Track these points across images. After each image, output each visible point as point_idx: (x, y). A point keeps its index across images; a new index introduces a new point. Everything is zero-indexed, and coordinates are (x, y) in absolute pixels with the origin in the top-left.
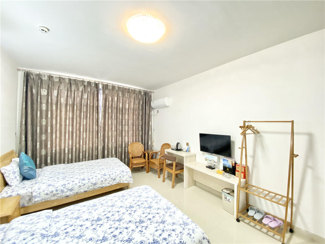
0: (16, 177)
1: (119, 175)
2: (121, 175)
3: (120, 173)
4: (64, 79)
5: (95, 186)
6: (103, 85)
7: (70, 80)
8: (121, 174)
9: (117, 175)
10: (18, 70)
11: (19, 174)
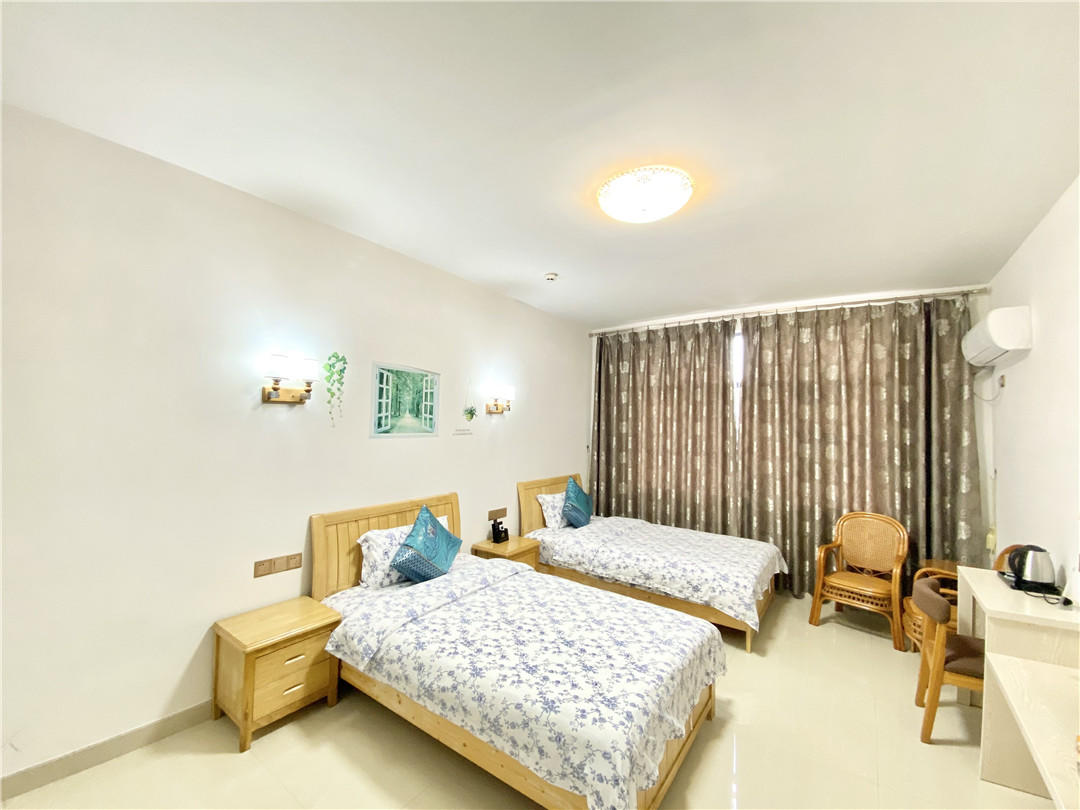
0: (555, 516)
1: (711, 584)
2: (715, 585)
3: (714, 580)
4: (654, 332)
5: (648, 581)
6: (745, 322)
7: (666, 330)
8: (716, 583)
9: (703, 580)
10: (591, 335)
11: (561, 512)
